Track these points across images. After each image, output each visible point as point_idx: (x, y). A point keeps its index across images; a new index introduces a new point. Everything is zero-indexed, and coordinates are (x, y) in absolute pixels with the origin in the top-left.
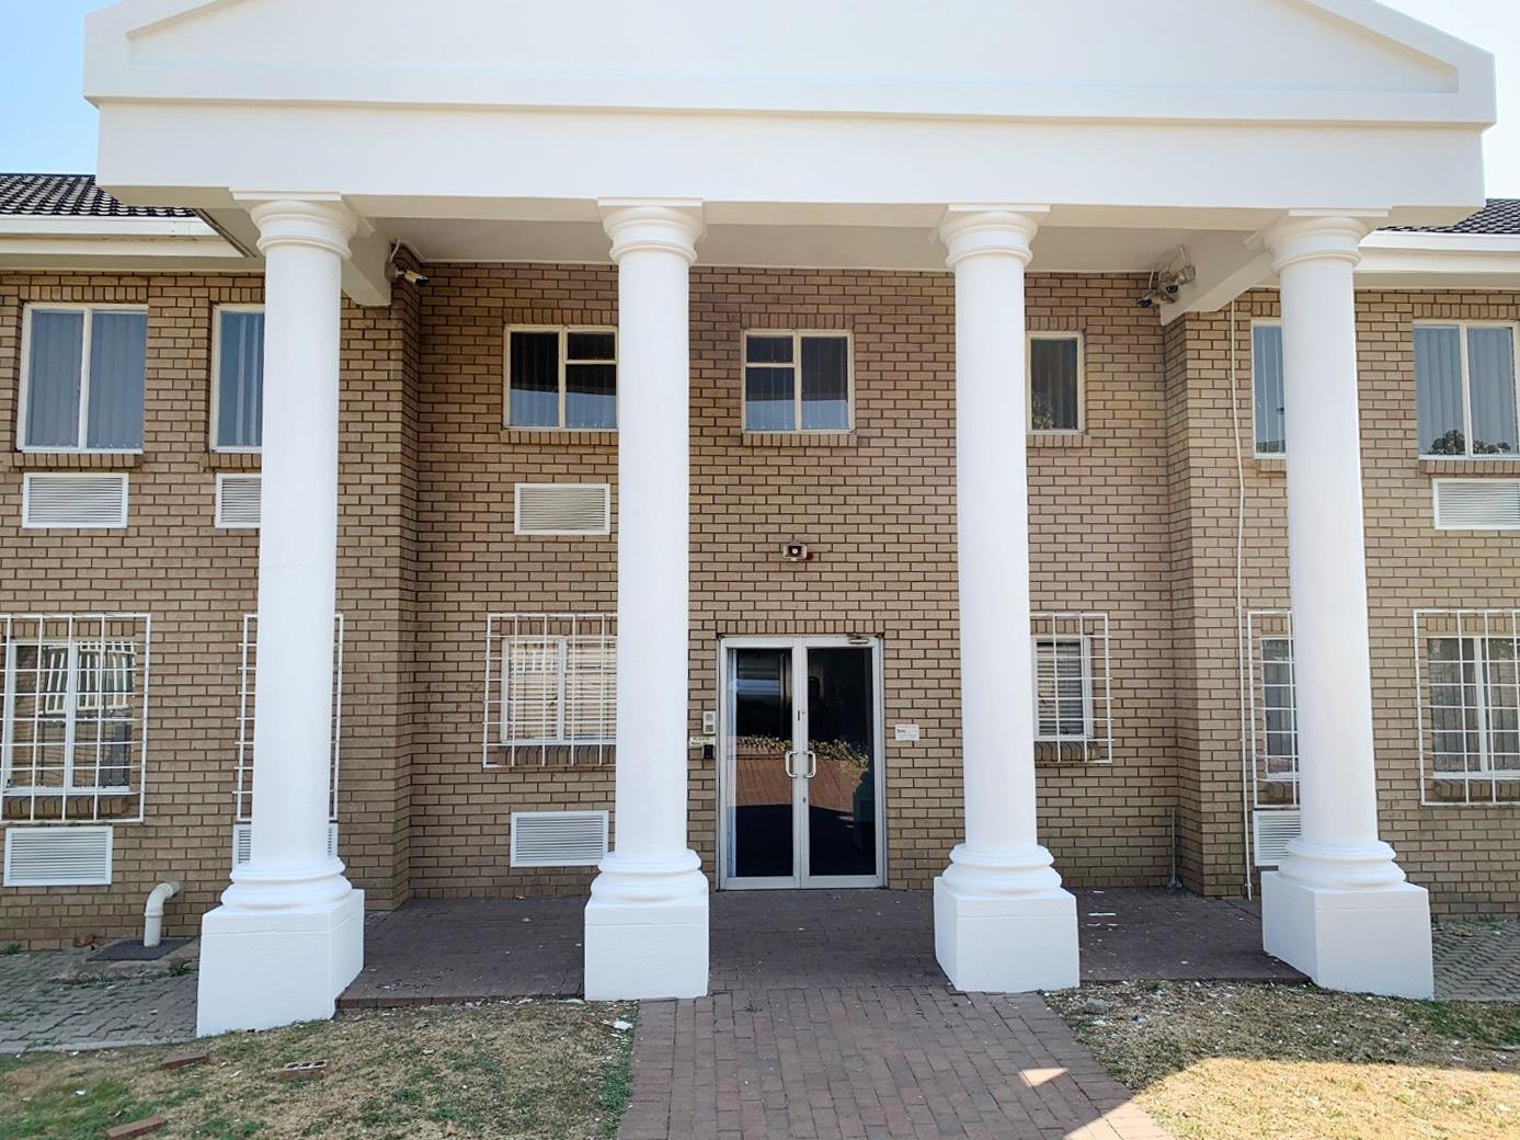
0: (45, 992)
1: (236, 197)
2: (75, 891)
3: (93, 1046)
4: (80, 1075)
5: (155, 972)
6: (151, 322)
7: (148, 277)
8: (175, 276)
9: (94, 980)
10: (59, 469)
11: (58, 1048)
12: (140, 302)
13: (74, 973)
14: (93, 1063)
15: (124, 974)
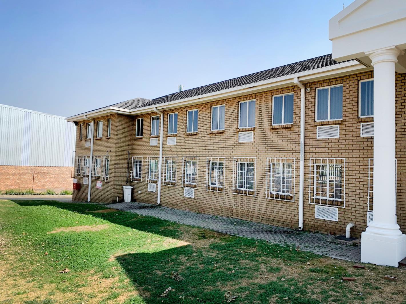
0: (325, 243)
1: (366, 54)
2: (330, 222)
3: (337, 258)
4: (335, 263)
5: (349, 244)
6: (344, 88)
7: (343, 77)
8: (349, 76)
9: (335, 243)
10: (324, 125)
11: (329, 256)
12: (341, 83)
13: (331, 240)
14: (337, 261)
15: (342, 243)
